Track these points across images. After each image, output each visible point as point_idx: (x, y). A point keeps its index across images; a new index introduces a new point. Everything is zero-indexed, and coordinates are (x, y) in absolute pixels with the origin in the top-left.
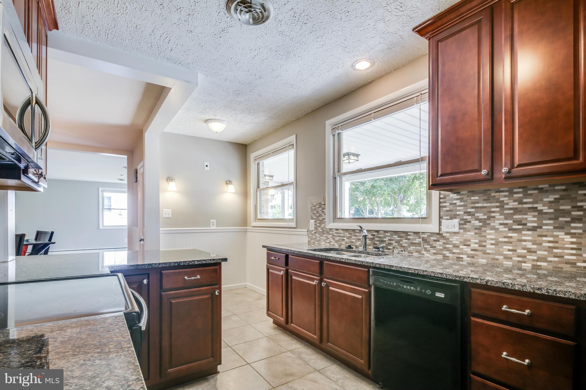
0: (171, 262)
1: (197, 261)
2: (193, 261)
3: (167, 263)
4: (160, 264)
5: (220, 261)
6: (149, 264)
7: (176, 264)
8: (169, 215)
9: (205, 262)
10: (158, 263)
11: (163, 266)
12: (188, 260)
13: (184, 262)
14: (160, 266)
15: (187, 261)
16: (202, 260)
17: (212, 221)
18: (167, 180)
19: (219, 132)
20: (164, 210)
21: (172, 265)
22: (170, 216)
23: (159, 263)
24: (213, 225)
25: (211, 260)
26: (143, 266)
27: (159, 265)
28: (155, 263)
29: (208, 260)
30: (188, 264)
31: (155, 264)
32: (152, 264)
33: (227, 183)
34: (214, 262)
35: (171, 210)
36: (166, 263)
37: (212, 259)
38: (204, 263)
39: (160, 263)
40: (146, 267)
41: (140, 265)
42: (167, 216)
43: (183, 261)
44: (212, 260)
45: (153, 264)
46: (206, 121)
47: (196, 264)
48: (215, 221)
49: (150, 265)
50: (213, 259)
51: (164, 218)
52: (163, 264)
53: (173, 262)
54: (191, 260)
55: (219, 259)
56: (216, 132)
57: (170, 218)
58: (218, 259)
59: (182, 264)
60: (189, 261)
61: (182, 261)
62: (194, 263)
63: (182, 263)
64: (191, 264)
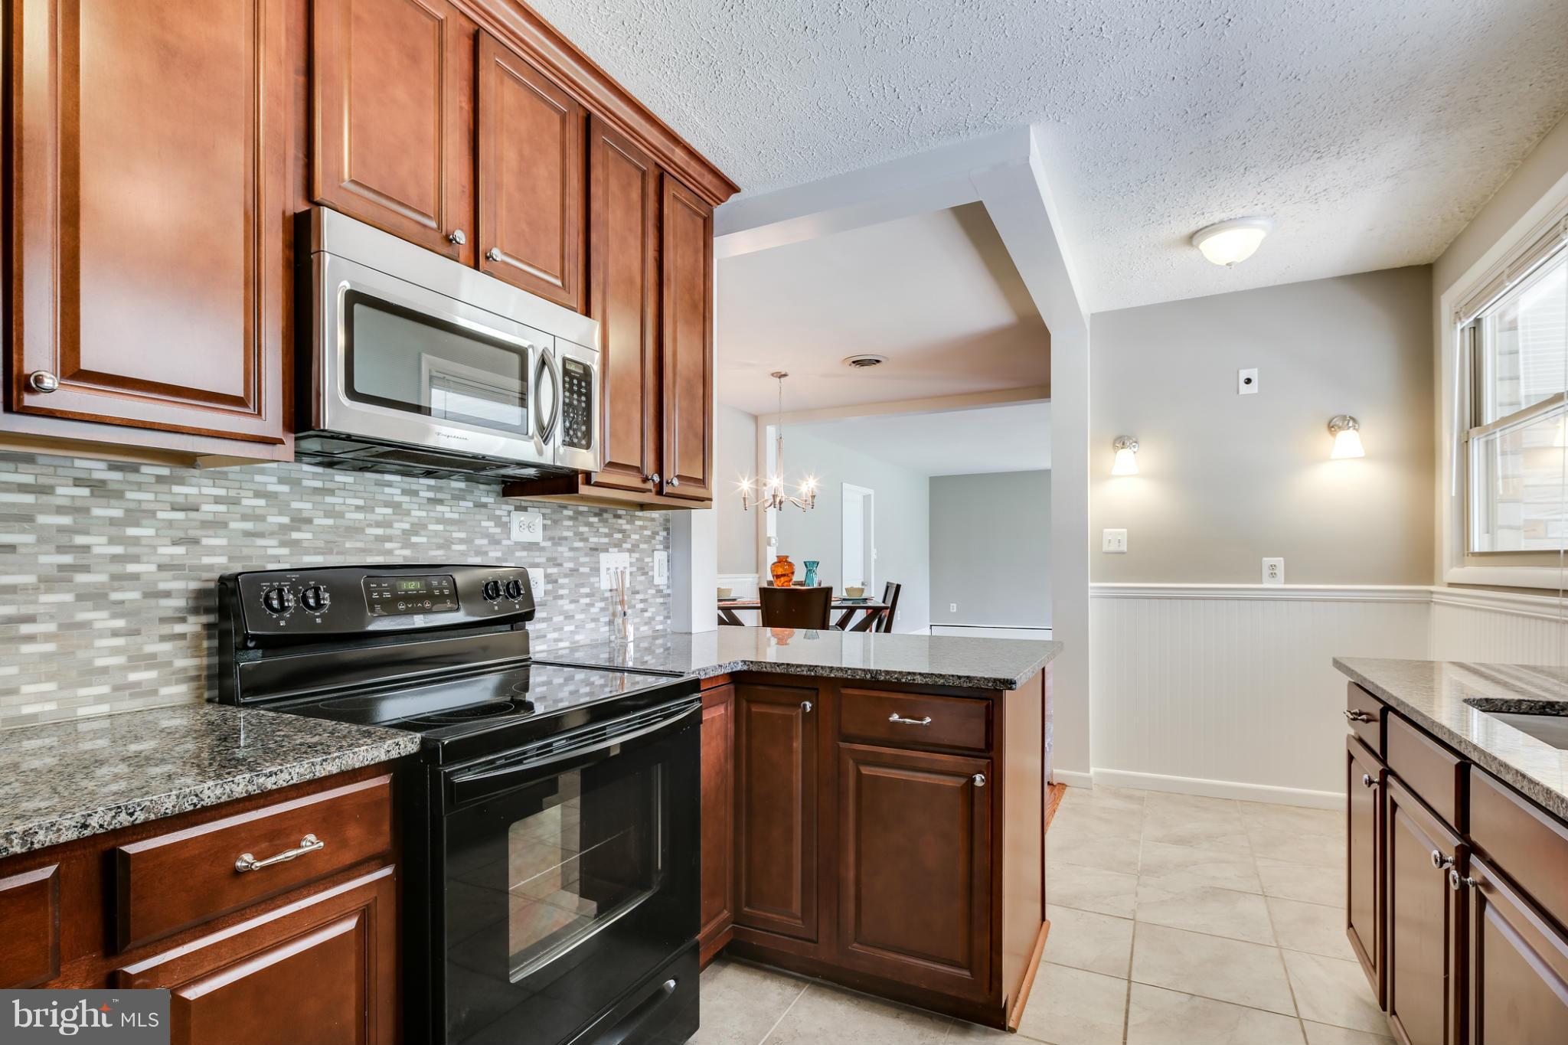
0: (857, 669)
1: (920, 674)
2: (909, 673)
3: (849, 669)
4: (832, 669)
5: (990, 685)
6: (810, 666)
7: (868, 676)
8: (1119, 546)
9: (942, 681)
10: (829, 667)
11: (840, 674)
12: (898, 670)
13: (887, 672)
14: (832, 675)
15: (895, 672)
16: (936, 675)
17: (1267, 561)
18: (1115, 442)
19: (1239, 261)
20: (1106, 530)
21: (858, 677)
22: (1124, 548)
23: (830, 665)
24: (1273, 575)
25: (959, 677)
26: (798, 669)
27: (831, 672)
28: (823, 665)
29: (953, 676)
30: (896, 678)
31: (822, 668)
32: (816, 666)
33: (1331, 427)
34: (971, 685)
35: (1125, 530)
36: (847, 670)
37: (965, 677)
38: (940, 683)
39: (832, 667)
40: (805, 673)
41: (793, 665)
42: (1113, 548)
43: (887, 669)
44: (962, 680)
45: (819, 666)
46: (1191, 239)
47: (917, 684)
48: (1279, 561)
49: (812, 668)
50: (968, 677)
51: (1107, 553)
52: (838, 671)
53: (860, 669)
54: (905, 669)
55: (985, 679)
56: (1227, 264)
57: (1123, 553)
58: (981, 678)
59: (882, 678)
60: (900, 673)
61: (883, 669)
62: (914, 680)
63: (883, 674)
64: (904, 680)
